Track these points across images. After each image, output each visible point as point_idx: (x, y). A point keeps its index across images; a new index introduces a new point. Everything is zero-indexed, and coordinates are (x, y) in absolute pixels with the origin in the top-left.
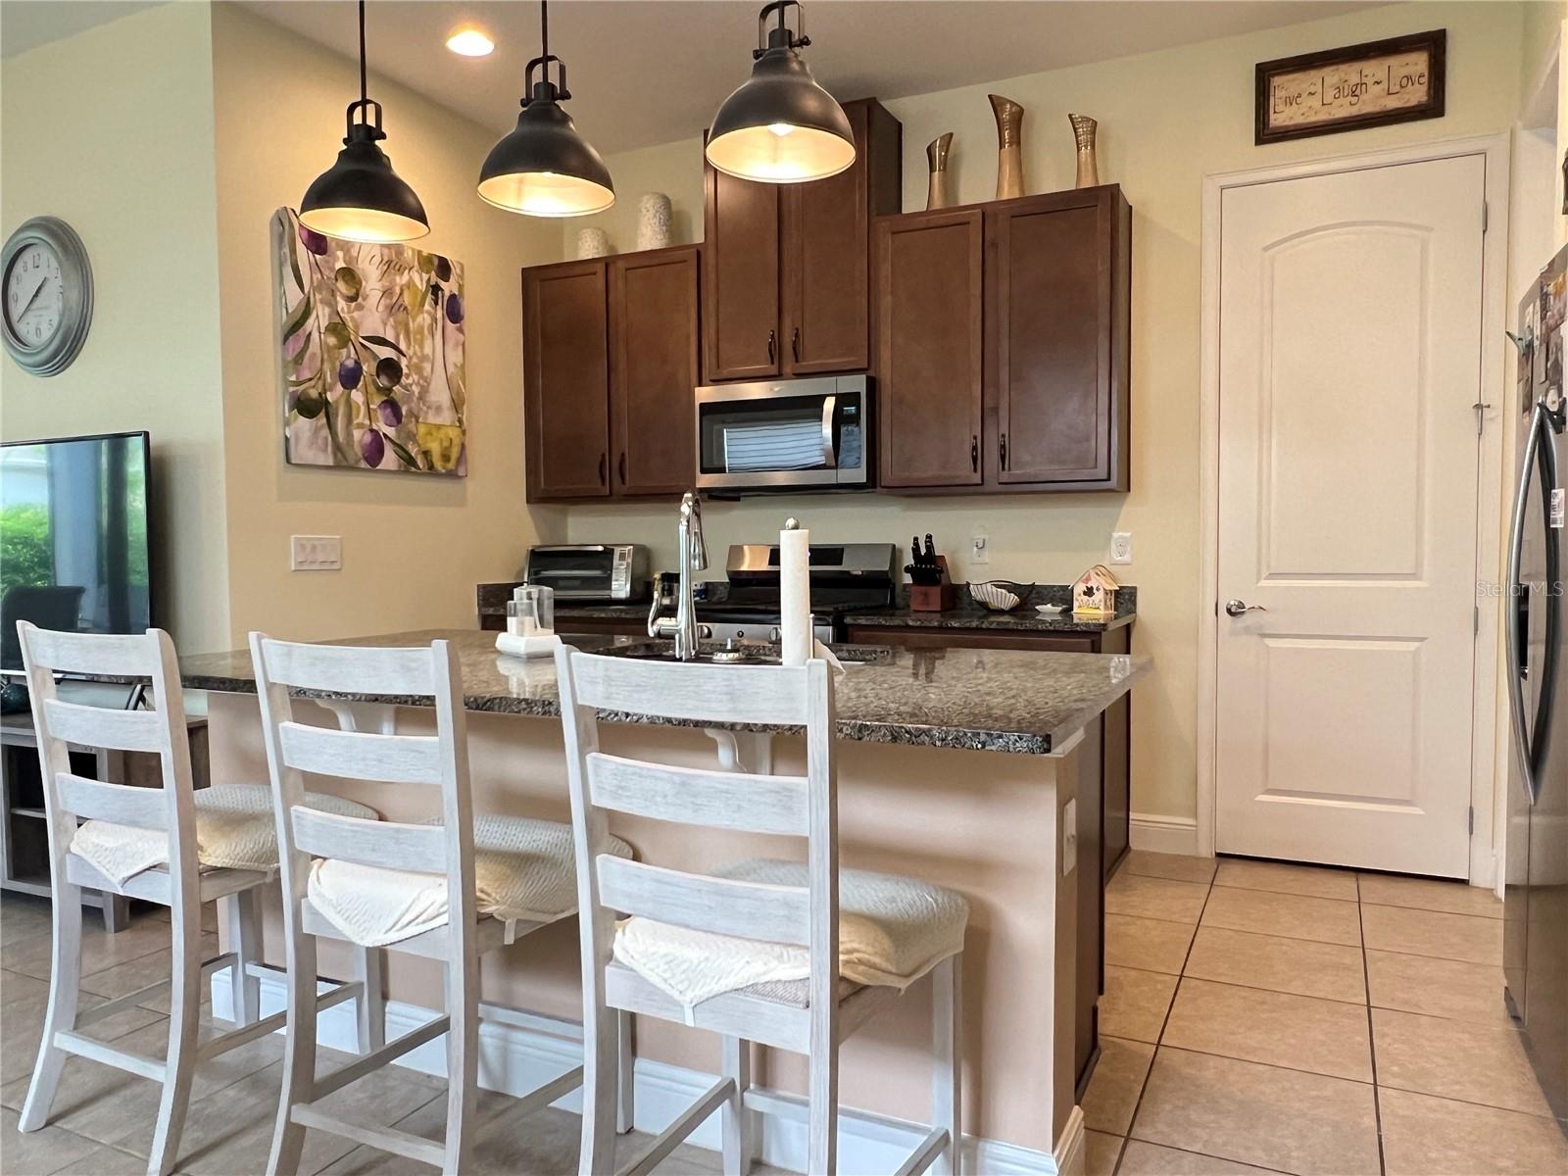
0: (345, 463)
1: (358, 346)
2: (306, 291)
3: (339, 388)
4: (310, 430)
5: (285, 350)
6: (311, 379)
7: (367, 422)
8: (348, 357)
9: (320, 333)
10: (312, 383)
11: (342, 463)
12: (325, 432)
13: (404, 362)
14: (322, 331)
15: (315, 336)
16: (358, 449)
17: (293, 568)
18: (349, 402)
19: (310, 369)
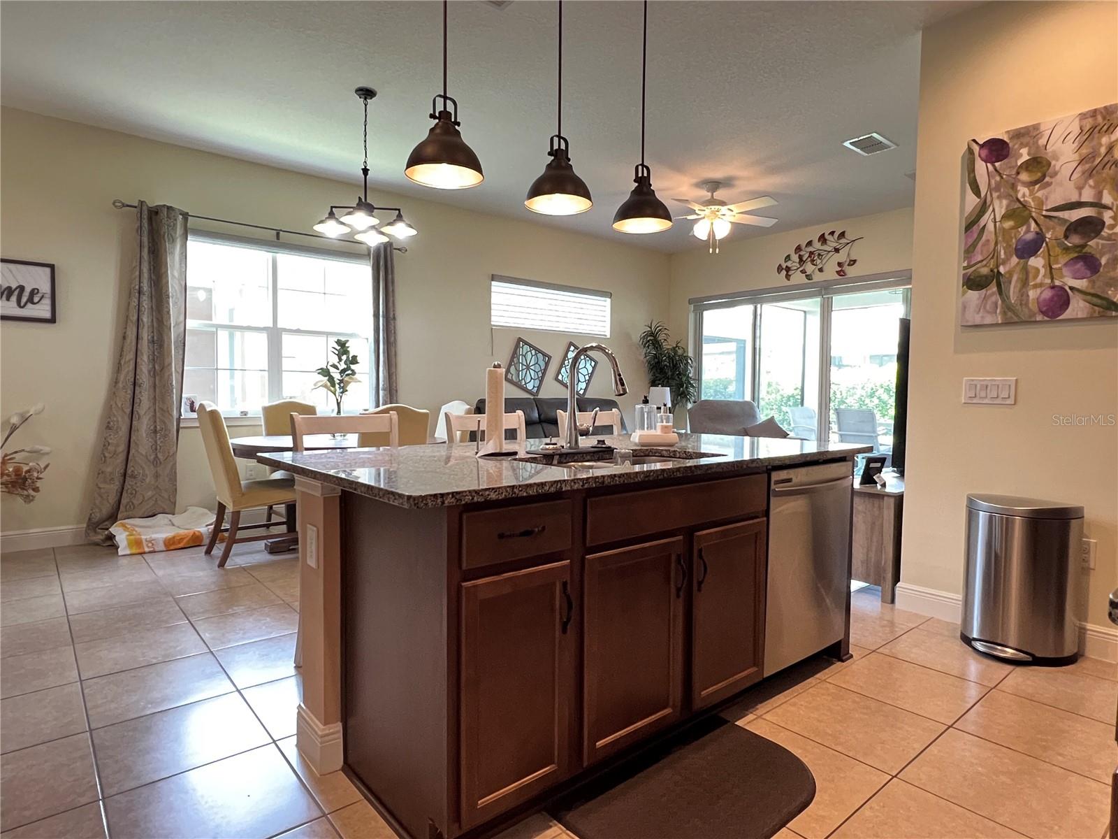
0: (1016, 319)
1: (1041, 220)
2: (983, 195)
3: (1015, 260)
4: (978, 299)
5: (967, 237)
6: (982, 261)
7: (1048, 281)
8: (1028, 231)
9: (995, 222)
10: (984, 262)
11: (1013, 318)
12: (997, 298)
13: (1107, 216)
14: (998, 220)
15: (991, 226)
16: (1033, 306)
17: (963, 401)
18: (1025, 270)
19: (982, 254)
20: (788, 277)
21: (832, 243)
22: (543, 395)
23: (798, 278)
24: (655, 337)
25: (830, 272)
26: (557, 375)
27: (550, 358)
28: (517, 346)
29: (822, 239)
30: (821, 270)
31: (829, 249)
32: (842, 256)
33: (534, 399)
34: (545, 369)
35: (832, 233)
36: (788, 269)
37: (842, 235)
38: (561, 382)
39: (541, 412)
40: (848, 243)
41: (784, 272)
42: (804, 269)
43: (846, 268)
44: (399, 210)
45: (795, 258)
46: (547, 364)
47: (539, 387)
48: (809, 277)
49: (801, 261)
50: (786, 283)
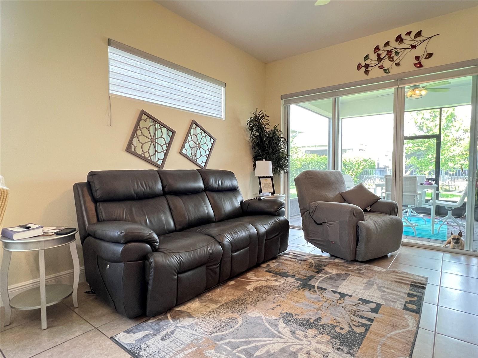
20: (367, 72)
21: (408, 41)
22: (168, 167)
23: (376, 72)
24: (259, 121)
25: (407, 66)
26: (182, 149)
27: (174, 133)
29: (399, 39)
30: (398, 64)
31: (406, 46)
32: (420, 51)
33: (158, 171)
34: (170, 144)
35: (409, 33)
36: (367, 66)
37: (419, 34)
39: (165, 184)
40: (425, 40)
41: (363, 69)
42: (382, 65)
43: (423, 61)
45: (374, 57)
46: (172, 138)
47: (164, 160)
48: (387, 71)
49: (380, 59)
50: (366, 77)
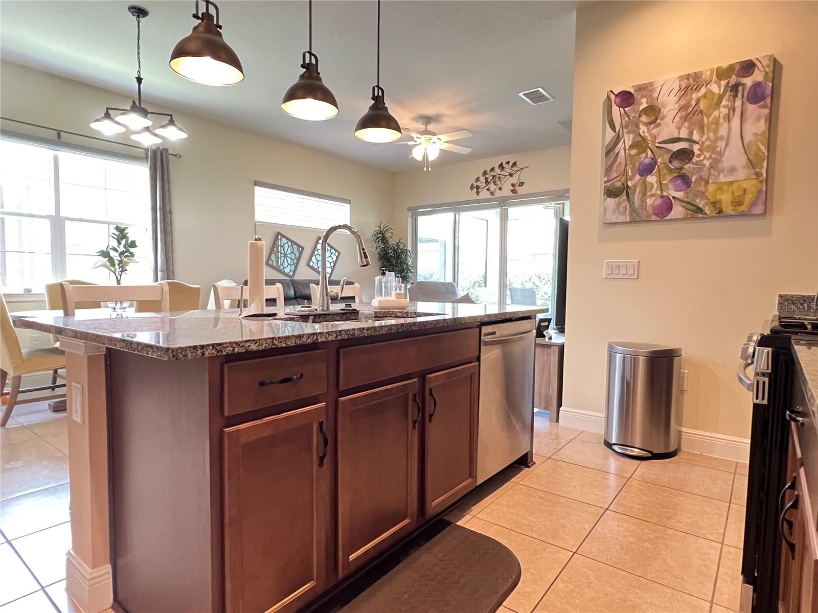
0: (638, 219)
1: (655, 149)
2: (617, 131)
3: (638, 177)
4: (614, 204)
5: (607, 161)
6: (616, 177)
7: (659, 192)
8: (646, 157)
9: (625, 150)
10: (618, 178)
11: (636, 219)
12: (626, 204)
13: (696, 148)
14: (627, 148)
15: (622, 153)
16: (650, 211)
17: (604, 277)
18: (644, 183)
19: (616, 172)
20: (478, 193)
21: (507, 169)
22: (297, 277)
23: (484, 194)
24: (383, 235)
25: (507, 191)
26: (309, 262)
27: (303, 249)
28: (276, 239)
29: (501, 166)
30: (500, 189)
31: (506, 174)
32: (514, 180)
33: (291, 280)
34: (300, 257)
35: (508, 162)
36: (478, 187)
37: (515, 164)
38: (312, 268)
39: (296, 290)
40: (519, 170)
41: (475, 190)
42: (489, 188)
43: (517, 188)
44: (171, 116)
45: (483, 179)
46: (301, 253)
47: (294, 271)
48: (492, 194)
49: (487, 182)
50: (476, 197)
